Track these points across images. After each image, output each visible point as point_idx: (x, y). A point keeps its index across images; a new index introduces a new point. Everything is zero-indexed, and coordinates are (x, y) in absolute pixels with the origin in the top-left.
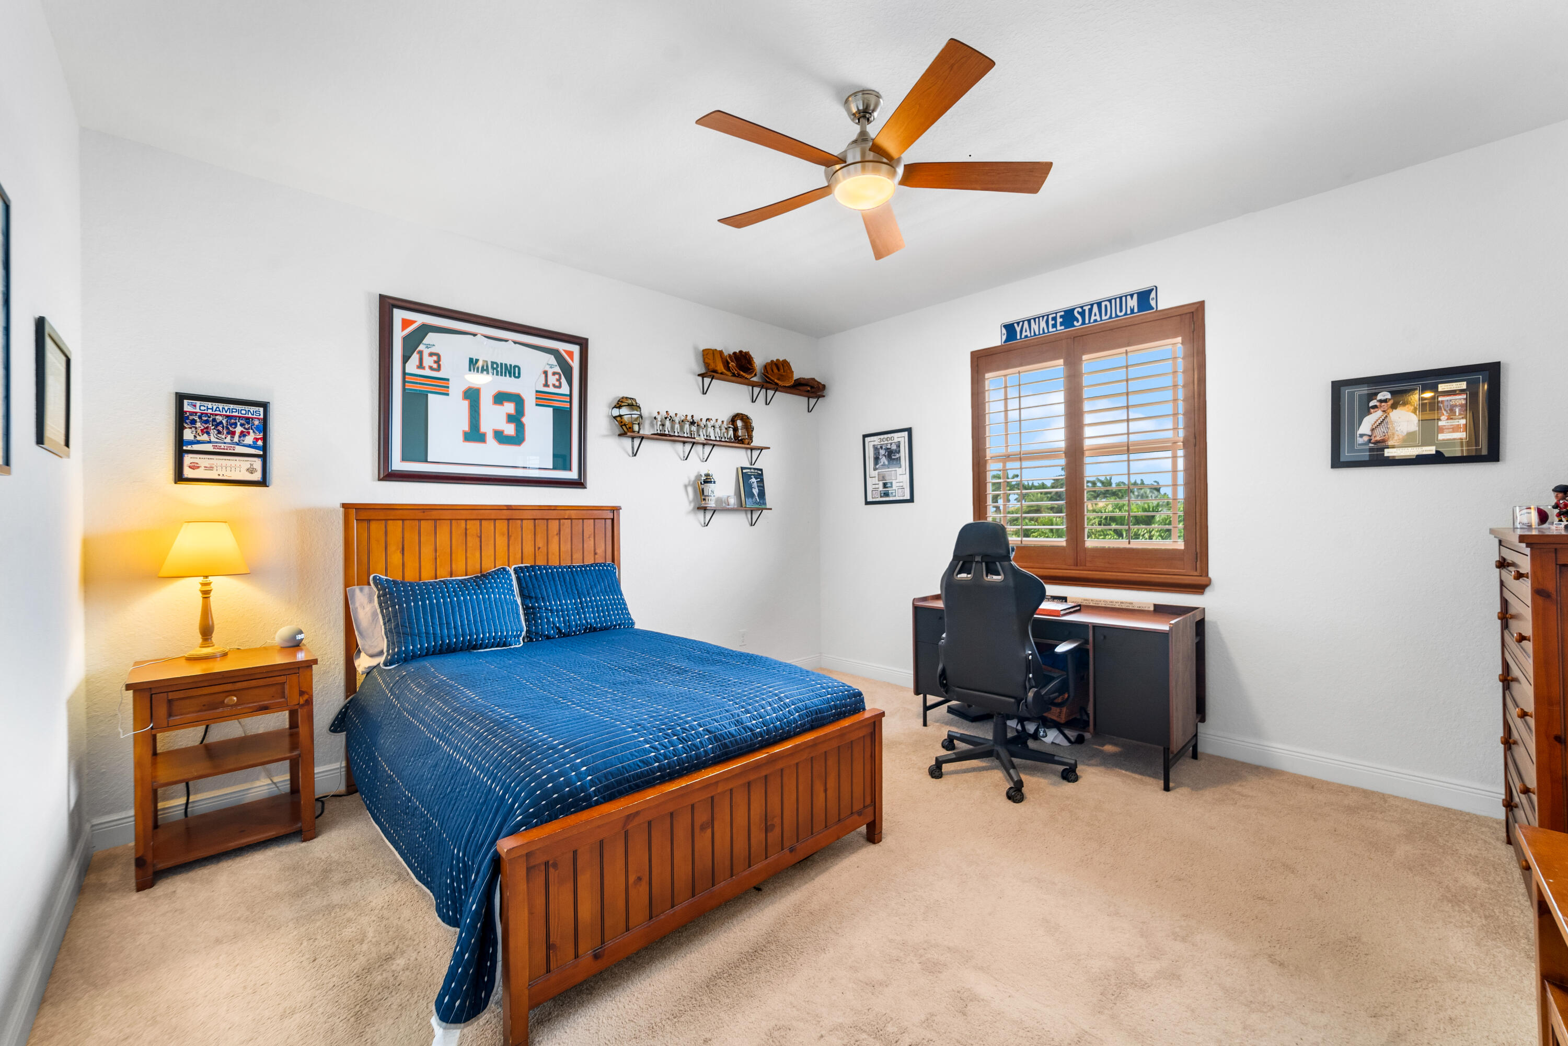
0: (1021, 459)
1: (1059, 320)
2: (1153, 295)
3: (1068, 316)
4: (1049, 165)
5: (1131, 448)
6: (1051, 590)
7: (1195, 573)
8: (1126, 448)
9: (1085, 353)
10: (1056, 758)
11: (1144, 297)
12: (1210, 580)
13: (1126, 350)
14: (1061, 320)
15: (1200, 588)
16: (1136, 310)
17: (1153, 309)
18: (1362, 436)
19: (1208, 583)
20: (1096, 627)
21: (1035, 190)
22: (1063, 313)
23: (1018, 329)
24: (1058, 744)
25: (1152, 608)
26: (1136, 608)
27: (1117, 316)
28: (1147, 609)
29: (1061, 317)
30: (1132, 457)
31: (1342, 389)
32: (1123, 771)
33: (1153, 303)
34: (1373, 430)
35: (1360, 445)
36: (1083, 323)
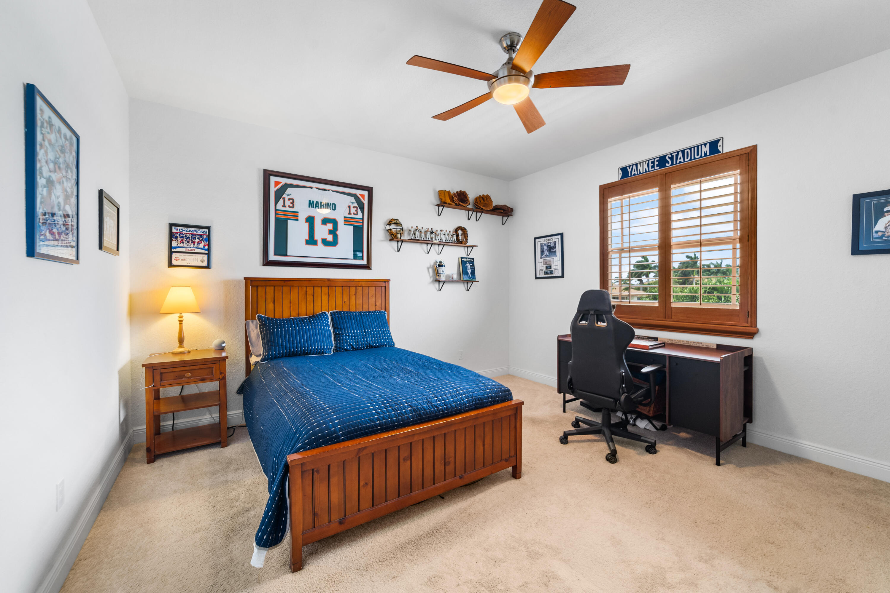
0: (630, 251)
1: (656, 163)
2: (720, 143)
3: (662, 161)
4: (627, 67)
5: (702, 243)
6: (638, 332)
7: (747, 325)
8: (699, 243)
9: (672, 183)
10: (642, 438)
11: (714, 145)
12: (758, 330)
13: (700, 180)
14: (657, 163)
15: (751, 335)
16: (708, 154)
17: (720, 152)
18: (877, 232)
19: (756, 331)
20: (671, 357)
21: (621, 83)
22: (658, 159)
23: (629, 170)
24: (648, 430)
25: (715, 347)
26: (704, 346)
27: (695, 158)
28: (711, 347)
29: (657, 161)
30: (703, 249)
31: (862, 199)
32: (690, 450)
33: (720, 149)
34: (886, 228)
35: (875, 238)
36: (672, 164)
